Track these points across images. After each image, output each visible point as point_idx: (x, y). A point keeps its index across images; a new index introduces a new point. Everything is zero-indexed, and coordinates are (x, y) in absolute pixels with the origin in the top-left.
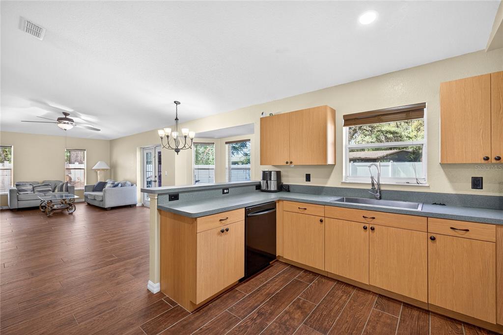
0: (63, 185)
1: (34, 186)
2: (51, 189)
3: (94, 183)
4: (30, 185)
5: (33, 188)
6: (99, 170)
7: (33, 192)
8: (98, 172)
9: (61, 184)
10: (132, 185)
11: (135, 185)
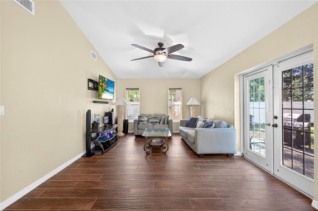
0: (165, 119)
1: (149, 118)
2: (158, 121)
3: (188, 119)
4: (147, 117)
5: (148, 119)
6: (191, 106)
7: (147, 123)
8: (191, 108)
9: (164, 117)
10: (228, 126)
11: (232, 126)
